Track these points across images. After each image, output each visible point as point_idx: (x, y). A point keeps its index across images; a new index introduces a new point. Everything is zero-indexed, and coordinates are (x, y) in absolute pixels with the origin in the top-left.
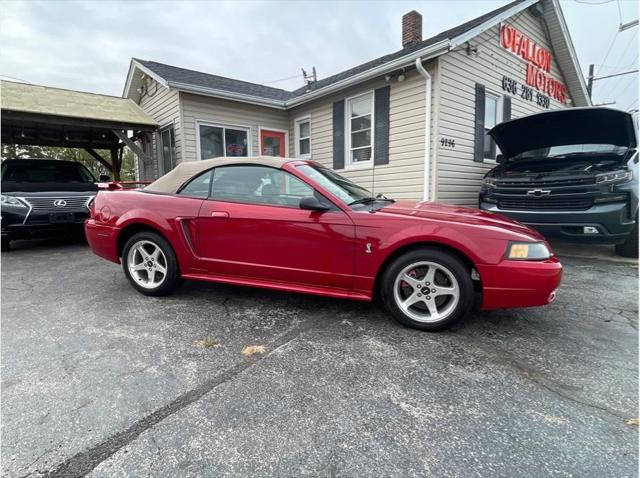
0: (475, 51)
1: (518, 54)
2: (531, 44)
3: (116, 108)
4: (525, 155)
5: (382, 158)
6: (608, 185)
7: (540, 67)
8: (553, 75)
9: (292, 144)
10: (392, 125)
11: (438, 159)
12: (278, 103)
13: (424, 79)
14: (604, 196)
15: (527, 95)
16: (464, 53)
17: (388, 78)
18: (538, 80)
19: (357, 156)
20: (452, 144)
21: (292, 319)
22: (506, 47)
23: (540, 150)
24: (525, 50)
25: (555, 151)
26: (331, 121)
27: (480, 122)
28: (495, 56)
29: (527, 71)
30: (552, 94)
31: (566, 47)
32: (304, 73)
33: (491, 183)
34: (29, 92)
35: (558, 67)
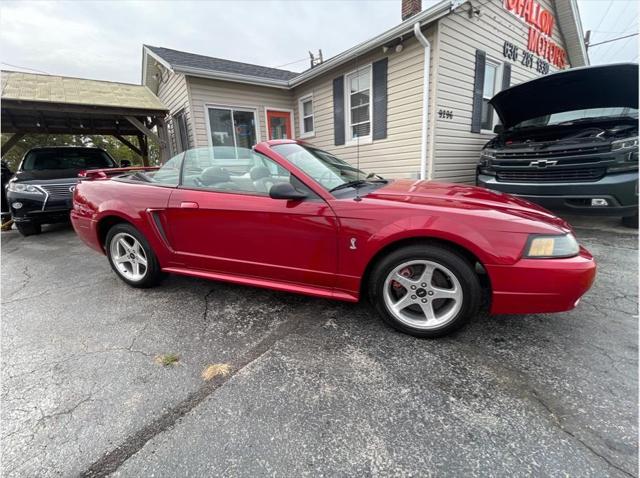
0: (478, 12)
1: (522, 16)
2: (535, 5)
3: (129, 95)
4: (524, 124)
5: (381, 133)
6: (625, 153)
7: (542, 31)
8: (554, 40)
9: (297, 123)
10: (390, 98)
11: (435, 132)
12: (281, 83)
13: (422, 47)
14: (620, 165)
15: (527, 60)
16: (465, 15)
17: (385, 49)
18: (540, 45)
19: (357, 132)
20: (450, 115)
21: (272, 319)
22: (509, 8)
23: (540, 118)
24: (528, 13)
25: (556, 119)
26: (331, 99)
27: (478, 92)
28: (498, 19)
29: (529, 35)
30: (552, 60)
31: (571, 9)
32: (312, 56)
33: (491, 154)
34: (45, 82)
35: (560, 31)
